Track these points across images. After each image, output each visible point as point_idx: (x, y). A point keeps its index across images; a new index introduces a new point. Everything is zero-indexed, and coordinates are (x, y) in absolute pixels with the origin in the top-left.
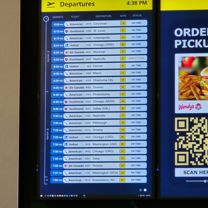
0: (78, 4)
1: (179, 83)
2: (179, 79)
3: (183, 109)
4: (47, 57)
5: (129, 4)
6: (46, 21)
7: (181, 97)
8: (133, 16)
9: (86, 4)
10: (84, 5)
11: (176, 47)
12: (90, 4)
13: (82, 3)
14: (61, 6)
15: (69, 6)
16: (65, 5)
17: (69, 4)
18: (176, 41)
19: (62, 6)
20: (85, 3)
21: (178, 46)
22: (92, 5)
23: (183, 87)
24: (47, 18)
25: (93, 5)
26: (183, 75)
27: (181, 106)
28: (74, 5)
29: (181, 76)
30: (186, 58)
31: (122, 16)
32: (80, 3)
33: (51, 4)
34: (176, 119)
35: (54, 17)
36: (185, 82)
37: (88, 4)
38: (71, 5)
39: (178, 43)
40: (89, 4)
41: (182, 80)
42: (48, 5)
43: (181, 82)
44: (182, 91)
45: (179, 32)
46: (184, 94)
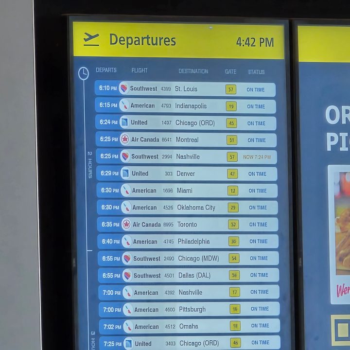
0: (144, 40)
1: (336, 234)
2: (336, 224)
3: (345, 294)
4: (87, 167)
5: (240, 44)
6: (84, 80)
7: (340, 267)
8: (250, 72)
9: (161, 39)
10: (156, 44)
11: (329, 149)
12: (167, 40)
13: (152, 38)
14: (111, 44)
15: (128, 44)
16: (120, 41)
17: (128, 38)
18: (329, 135)
19: (113, 42)
20: (157, 38)
21: (332, 146)
22: (171, 43)
23: (344, 242)
24: (86, 72)
25: (173, 43)
26: (343, 214)
27: (341, 286)
28: (137, 43)
29: (338, 218)
30: (347, 174)
31: (228, 72)
32: (148, 38)
33: (91, 37)
34: (334, 317)
35: (99, 70)
36: (347, 232)
37: (162, 41)
38: (130, 41)
39: (332, 139)
40: (165, 41)
41: (341, 228)
42: (86, 40)
43: (339, 231)
44: (342, 252)
45: (332, 115)
46: (346, 259)
